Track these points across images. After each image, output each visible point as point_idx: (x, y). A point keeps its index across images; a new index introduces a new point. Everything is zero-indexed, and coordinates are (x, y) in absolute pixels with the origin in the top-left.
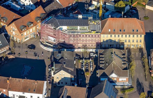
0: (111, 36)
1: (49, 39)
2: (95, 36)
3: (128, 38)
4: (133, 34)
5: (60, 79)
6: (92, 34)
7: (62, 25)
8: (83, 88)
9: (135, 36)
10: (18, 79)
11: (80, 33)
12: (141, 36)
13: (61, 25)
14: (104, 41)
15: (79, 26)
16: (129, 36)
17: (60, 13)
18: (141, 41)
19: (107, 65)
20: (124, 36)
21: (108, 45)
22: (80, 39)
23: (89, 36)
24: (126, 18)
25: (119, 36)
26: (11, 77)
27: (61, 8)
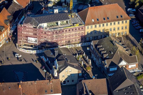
0: (96, 27)
1: (29, 41)
2: (79, 29)
3: (113, 26)
4: (118, 20)
5: (66, 77)
6: (76, 27)
7: (42, 23)
8: (103, 79)
9: (121, 22)
10: (29, 82)
11: (63, 28)
12: (126, 22)
13: (40, 23)
14: (88, 34)
15: (59, 20)
16: (114, 24)
17: (29, 12)
18: (126, 28)
19: (112, 53)
20: (109, 24)
21: (93, 37)
22: (63, 35)
23: (73, 30)
24: (107, 4)
25: (103, 25)
26: (21, 81)
27: (22, 8)
